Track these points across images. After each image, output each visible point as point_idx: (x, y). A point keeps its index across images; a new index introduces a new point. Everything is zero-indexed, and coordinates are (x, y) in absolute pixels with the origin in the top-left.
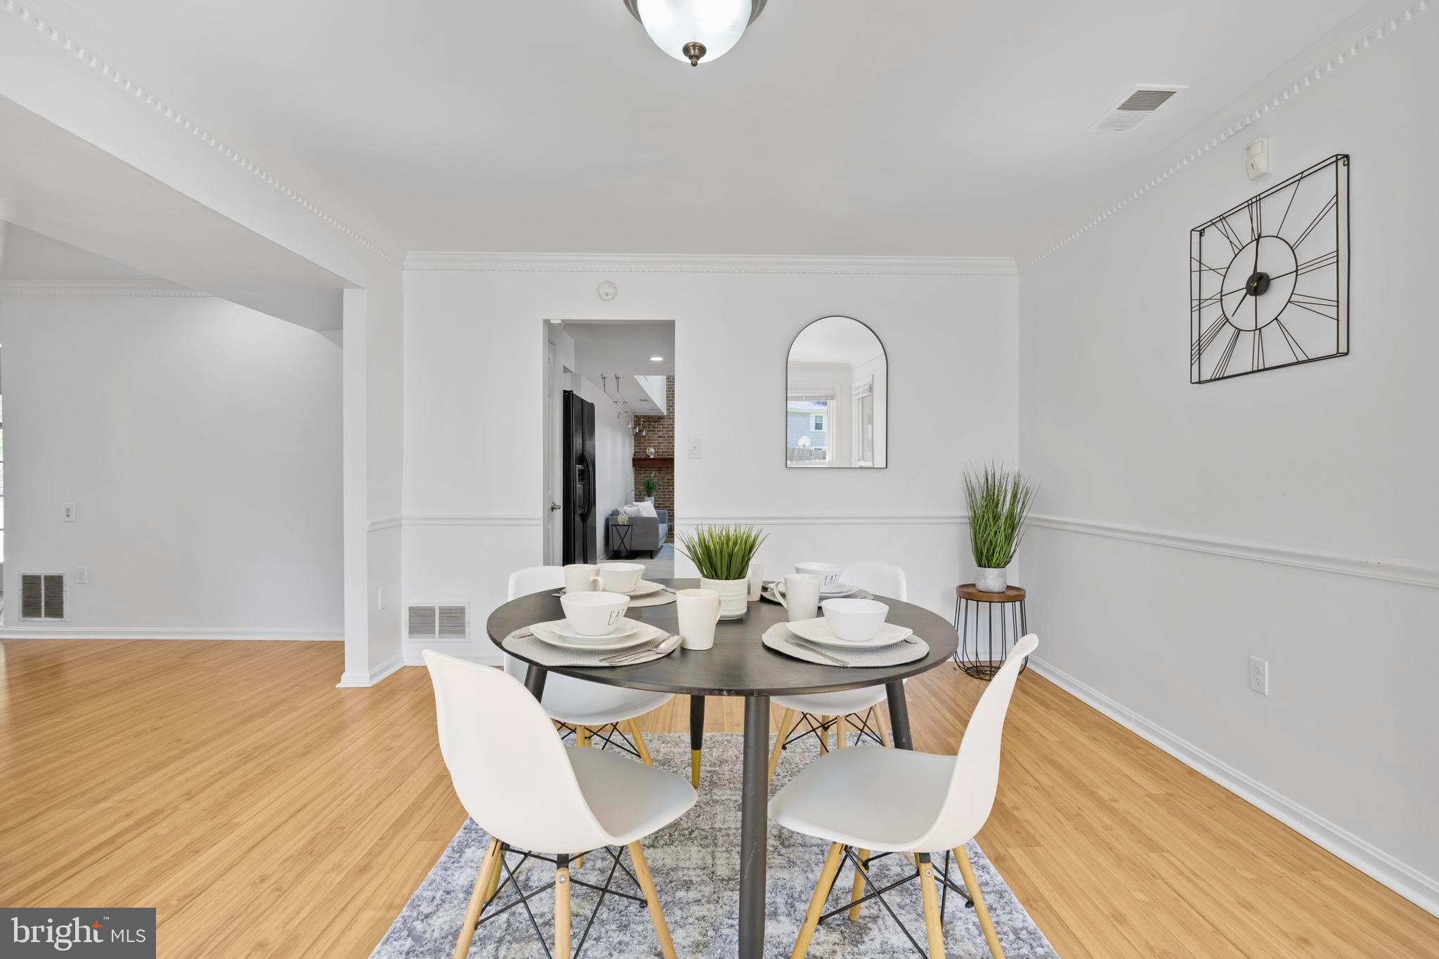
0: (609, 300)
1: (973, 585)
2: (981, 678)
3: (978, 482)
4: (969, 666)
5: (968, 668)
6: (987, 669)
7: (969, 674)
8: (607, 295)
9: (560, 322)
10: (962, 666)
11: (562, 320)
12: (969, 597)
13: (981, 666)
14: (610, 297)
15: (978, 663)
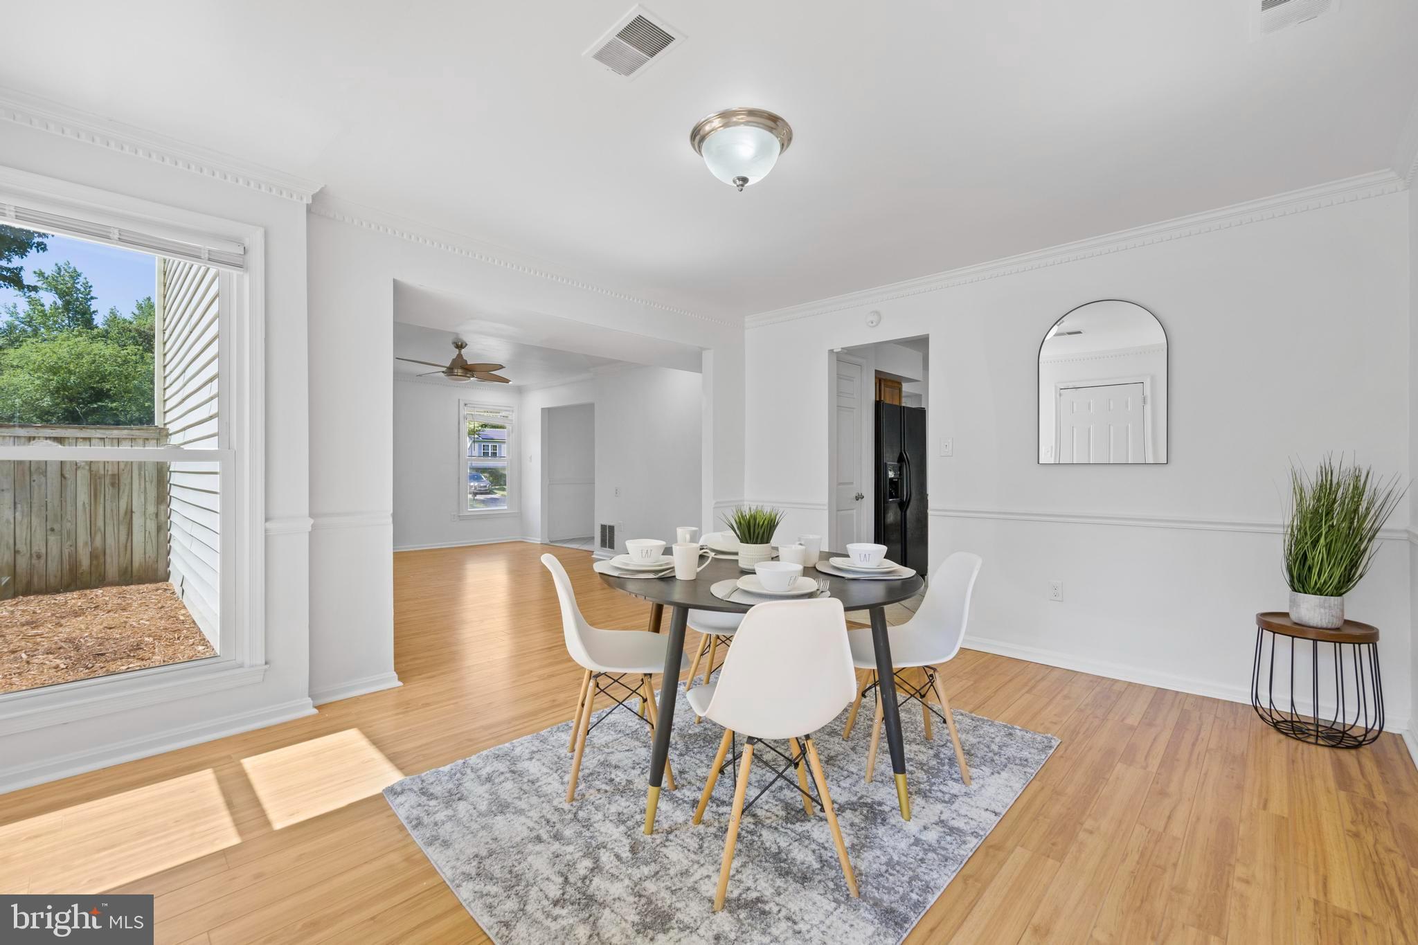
0: (874, 326)
1: (1286, 615)
2: (1299, 739)
3: (1311, 481)
4: (1280, 719)
5: (1278, 722)
6: (1311, 727)
7: (1279, 730)
8: (872, 323)
9: (840, 350)
10: (1269, 719)
11: (842, 348)
12: (1276, 630)
13: (1300, 722)
14: (874, 324)
15: (1294, 716)
